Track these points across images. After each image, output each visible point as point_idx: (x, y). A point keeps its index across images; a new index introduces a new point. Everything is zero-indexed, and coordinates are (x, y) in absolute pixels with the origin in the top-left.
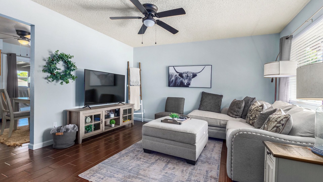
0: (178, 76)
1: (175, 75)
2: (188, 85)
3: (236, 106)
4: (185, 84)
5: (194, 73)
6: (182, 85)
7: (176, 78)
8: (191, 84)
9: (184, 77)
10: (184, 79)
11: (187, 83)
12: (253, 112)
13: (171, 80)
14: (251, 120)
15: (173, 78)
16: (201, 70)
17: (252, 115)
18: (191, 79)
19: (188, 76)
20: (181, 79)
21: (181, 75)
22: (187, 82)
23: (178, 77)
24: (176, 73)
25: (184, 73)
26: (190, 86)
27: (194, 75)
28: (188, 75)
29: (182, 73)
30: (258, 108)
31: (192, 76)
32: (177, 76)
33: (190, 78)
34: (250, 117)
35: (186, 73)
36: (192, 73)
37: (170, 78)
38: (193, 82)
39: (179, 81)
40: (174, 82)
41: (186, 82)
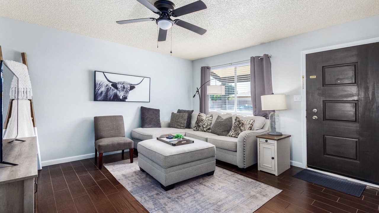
0: (111, 86)
1: (106, 85)
2: (124, 99)
3: (182, 119)
4: (121, 98)
5: (132, 84)
6: (116, 98)
7: (108, 89)
8: (128, 98)
9: (119, 89)
10: (119, 91)
11: (123, 97)
12: (205, 121)
13: (100, 91)
14: (205, 128)
15: (103, 89)
16: (140, 82)
17: (204, 124)
18: (128, 92)
19: (124, 88)
20: (115, 91)
21: (115, 85)
22: (123, 95)
23: (111, 88)
24: (108, 83)
25: (119, 83)
26: (126, 100)
27: (132, 87)
28: (124, 86)
29: (116, 83)
30: (209, 118)
31: (129, 88)
32: (109, 86)
33: (127, 90)
34: (203, 126)
35: (122, 84)
36: (129, 84)
37: (97, 88)
38: (132, 96)
39: (111, 93)
40: (103, 94)
41: (121, 95)
